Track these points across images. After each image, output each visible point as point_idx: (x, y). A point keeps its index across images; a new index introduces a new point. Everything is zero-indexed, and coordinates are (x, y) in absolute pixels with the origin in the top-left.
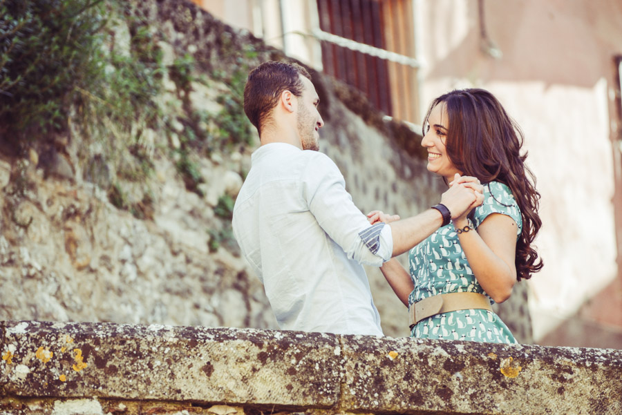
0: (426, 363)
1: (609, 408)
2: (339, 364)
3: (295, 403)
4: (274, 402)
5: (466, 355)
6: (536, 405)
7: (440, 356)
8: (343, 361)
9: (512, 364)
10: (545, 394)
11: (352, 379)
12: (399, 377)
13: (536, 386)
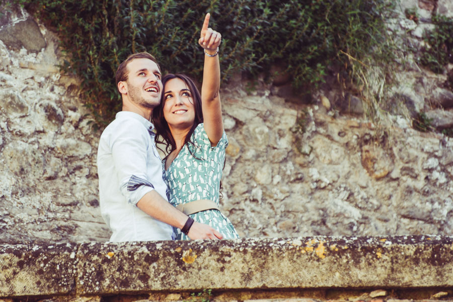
0: (133, 258)
1: (254, 278)
2: (72, 264)
3: (42, 293)
4: (27, 294)
5: (161, 251)
6: (205, 280)
7: (143, 253)
8: (76, 262)
9: (191, 254)
10: (212, 273)
11: (82, 274)
12: (114, 270)
13: (206, 267)
